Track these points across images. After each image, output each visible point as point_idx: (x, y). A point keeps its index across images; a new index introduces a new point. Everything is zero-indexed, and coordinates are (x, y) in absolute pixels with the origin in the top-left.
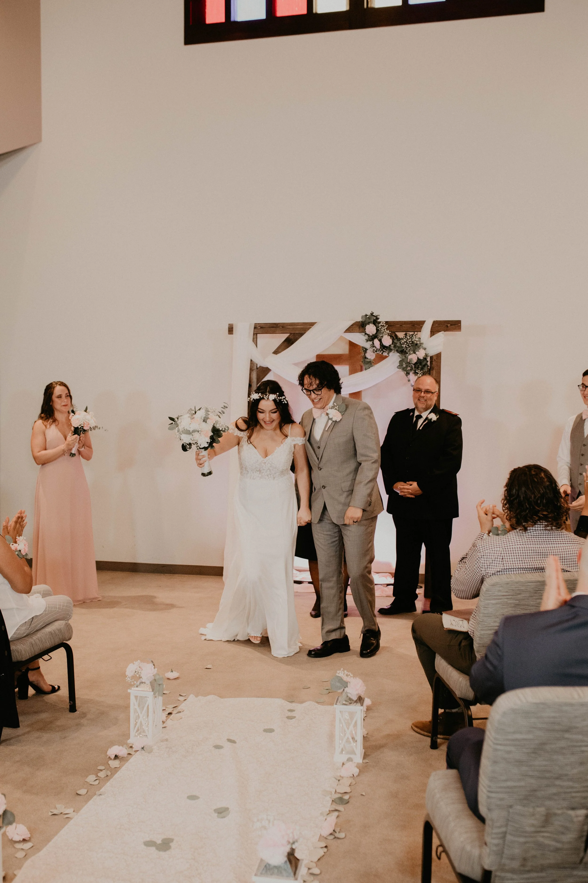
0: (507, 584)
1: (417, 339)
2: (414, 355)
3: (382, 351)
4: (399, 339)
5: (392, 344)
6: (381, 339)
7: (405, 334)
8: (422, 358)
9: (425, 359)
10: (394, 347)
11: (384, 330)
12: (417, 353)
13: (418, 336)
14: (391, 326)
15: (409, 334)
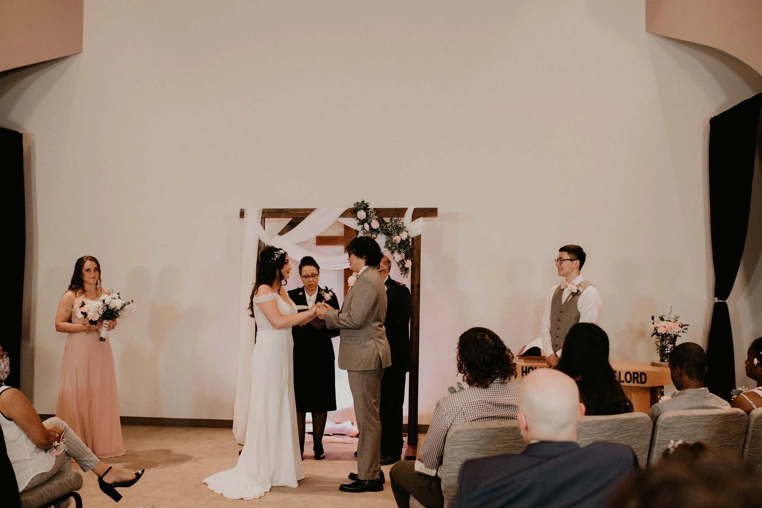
0: (470, 431)
1: (400, 223)
2: (398, 237)
3: (371, 234)
4: (385, 223)
5: (380, 227)
6: (370, 223)
7: (390, 219)
8: (405, 239)
9: (407, 240)
10: (381, 230)
11: (373, 215)
12: (400, 235)
13: (402, 221)
14: (379, 212)
15: (394, 219)
